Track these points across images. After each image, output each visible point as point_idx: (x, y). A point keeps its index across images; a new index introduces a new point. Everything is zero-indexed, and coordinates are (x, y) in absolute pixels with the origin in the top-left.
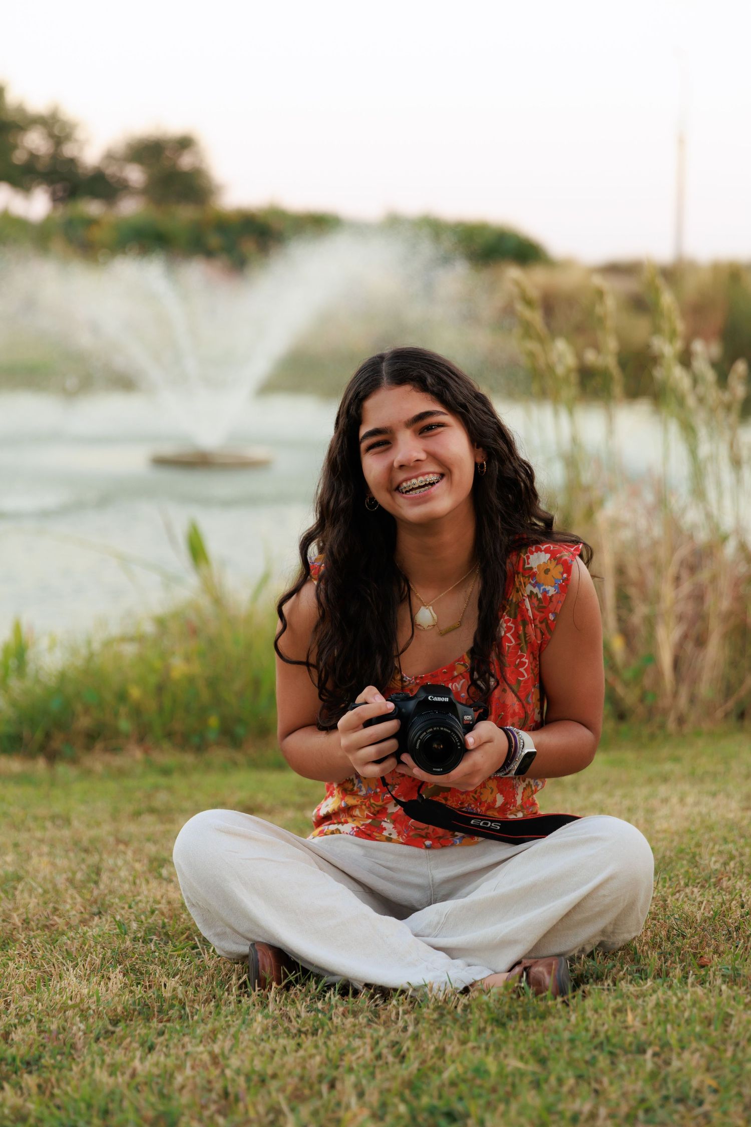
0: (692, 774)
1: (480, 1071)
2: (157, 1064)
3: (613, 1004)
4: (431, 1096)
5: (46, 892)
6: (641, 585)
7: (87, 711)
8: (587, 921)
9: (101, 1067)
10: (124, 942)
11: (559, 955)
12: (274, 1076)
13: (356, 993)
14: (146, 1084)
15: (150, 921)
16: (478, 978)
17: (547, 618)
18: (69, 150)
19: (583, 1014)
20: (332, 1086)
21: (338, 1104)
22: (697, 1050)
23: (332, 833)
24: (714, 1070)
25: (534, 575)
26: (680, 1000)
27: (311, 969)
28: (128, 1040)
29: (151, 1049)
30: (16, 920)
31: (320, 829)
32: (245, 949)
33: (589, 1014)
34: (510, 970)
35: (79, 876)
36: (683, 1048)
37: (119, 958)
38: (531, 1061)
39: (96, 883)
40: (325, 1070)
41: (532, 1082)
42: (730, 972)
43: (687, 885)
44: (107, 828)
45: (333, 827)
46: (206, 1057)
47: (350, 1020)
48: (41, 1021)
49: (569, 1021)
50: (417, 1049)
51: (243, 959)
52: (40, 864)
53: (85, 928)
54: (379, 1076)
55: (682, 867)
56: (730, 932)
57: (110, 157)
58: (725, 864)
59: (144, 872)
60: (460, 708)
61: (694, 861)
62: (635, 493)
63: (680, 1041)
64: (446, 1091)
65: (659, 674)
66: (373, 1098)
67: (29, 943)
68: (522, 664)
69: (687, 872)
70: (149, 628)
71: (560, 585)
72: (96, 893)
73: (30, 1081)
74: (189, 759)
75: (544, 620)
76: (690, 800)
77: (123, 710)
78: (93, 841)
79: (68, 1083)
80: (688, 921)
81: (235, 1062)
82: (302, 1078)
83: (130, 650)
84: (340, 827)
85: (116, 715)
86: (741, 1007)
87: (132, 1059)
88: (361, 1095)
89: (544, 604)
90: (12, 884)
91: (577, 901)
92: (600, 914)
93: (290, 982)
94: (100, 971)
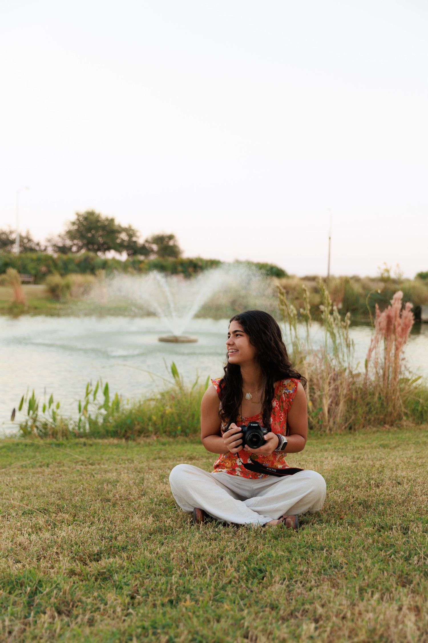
0: (335, 448)
1: (270, 555)
2: (165, 550)
3: (312, 533)
4: (254, 564)
5: (126, 487)
6: (318, 385)
7: (138, 424)
8: (304, 505)
9: (147, 550)
10: (153, 505)
11: (295, 515)
12: (203, 555)
13: (228, 525)
14: (161, 556)
15: (160, 498)
16: (268, 521)
17: (290, 401)
18: (134, 239)
19: (303, 536)
20: (222, 559)
21: (224, 566)
22: (340, 549)
23: (220, 472)
24: (346, 557)
25: (285, 387)
26: (335, 531)
27: (213, 517)
28: (155, 541)
29: (162, 544)
30: (117, 496)
31: (216, 470)
32: (192, 510)
33: (305, 536)
34: (279, 519)
35: (137, 481)
36: (336, 549)
37: (151, 511)
38: (286, 552)
39: (143, 483)
40: (219, 553)
41: (287, 560)
42: (350, 521)
43: (335, 489)
44: (145, 464)
45: (220, 470)
46: (180, 548)
47: (227, 535)
48: (126, 533)
49: (298, 538)
50: (249, 547)
51: (191, 513)
52: (124, 476)
53: (140, 500)
54: (237, 556)
55: (333, 482)
56: (350, 507)
57: (147, 241)
58: (347, 482)
59: (158, 480)
60: (262, 428)
61: (337, 480)
62: (316, 355)
63: (335, 546)
64: (259, 562)
65: (324, 414)
66: (235, 564)
67: (122, 505)
68: (281, 415)
69: (335, 485)
70: (159, 397)
71: (294, 390)
72: (143, 487)
73: (124, 555)
74: (171, 440)
75: (289, 401)
76: (335, 458)
77: (150, 424)
78: (141, 468)
79: (137, 556)
80: (335, 502)
81: (190, 550)
82: (212, 556)
83: (153, 404)
84: (222, 470)
85: (148, 425)
86: (354, 535)
87: (157, 548)
88: (231, 563)
89: (289, 396)
90: (116, 483)
91: (301, 498)
92: (308, 503)
93: (207, 522)
94: (145, 516)
